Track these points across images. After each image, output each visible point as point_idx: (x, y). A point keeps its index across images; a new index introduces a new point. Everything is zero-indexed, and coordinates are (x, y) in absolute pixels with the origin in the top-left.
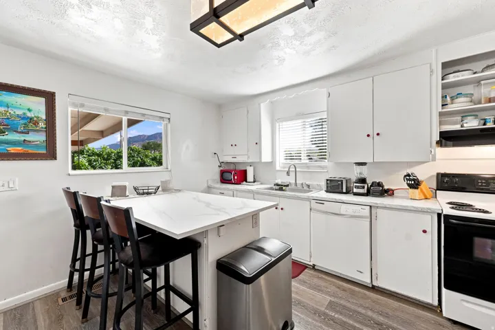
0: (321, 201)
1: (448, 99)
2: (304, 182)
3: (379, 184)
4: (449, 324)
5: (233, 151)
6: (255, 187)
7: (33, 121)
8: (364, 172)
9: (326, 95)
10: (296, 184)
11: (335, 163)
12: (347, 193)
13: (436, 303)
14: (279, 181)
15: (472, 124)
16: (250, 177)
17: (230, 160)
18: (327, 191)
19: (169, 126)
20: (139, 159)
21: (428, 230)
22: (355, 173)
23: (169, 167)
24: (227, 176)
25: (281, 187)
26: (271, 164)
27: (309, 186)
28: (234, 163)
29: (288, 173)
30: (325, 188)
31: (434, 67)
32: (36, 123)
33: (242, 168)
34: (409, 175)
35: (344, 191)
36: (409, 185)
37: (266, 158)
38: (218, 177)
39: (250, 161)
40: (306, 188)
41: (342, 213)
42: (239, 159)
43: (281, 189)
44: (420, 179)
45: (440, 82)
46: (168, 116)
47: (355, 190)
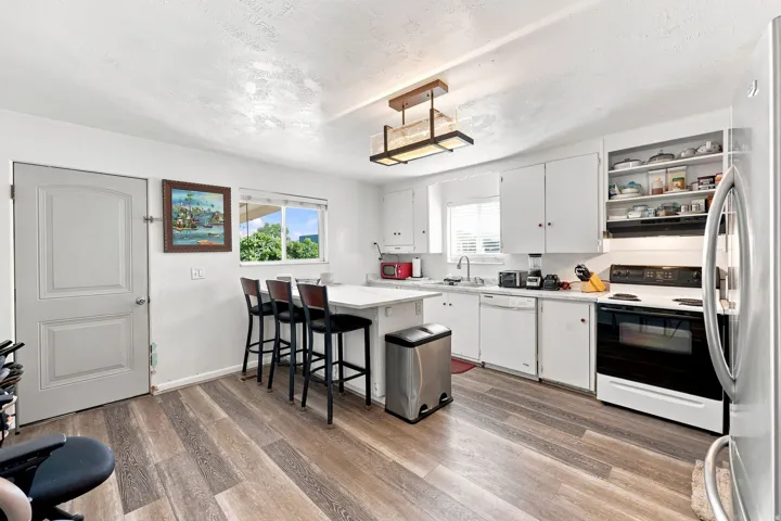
0: (489, 295)
1: (616, 189)
2: (477, 276)
3: (554, 277)
4: (600, 405)
5: (397, 240)
6: (421, 282)
7: (214, 216)
8: (539, 264)
9: (499, 180)
10: (469, 279)
11: (513, 255)
12: (520, 287)
13: (592, 389)
14: (450, 276)
15: (635, 216)
16: (417, 272)
17: (393, 250)
18: (500, 285)
19: (326, 213)
20: (268, 250)
21: (587, 319)
22: (530, 265)
23: (326, 259)
24: (389, 270)
25: (451, 282)
26: (442, 256)
27: (483, 281)
28: (396, 255)
29: (459, 266)
30: (498, 283)
31: (601, 157)
32: (217, 218)
33: (408, 261)
34: (579, 267)
35: (518, 284)
36: (579, 277)
37: (435, 248)
38: (378, 271)
39: (416, 252)
40: (479, 283)
41: (510, 305)
42: (404, 250)
43: (452, 284)
44: (590, 270)
45: (607, 172)
46: (325, 203)
47: (528, 284)
